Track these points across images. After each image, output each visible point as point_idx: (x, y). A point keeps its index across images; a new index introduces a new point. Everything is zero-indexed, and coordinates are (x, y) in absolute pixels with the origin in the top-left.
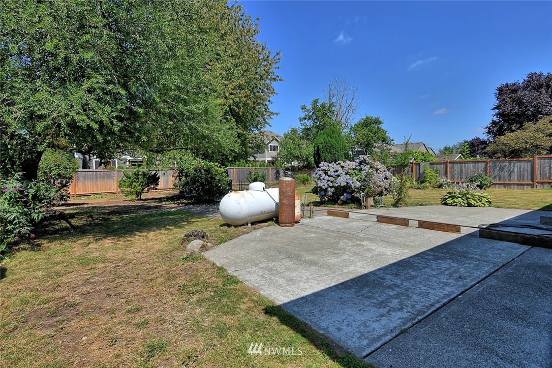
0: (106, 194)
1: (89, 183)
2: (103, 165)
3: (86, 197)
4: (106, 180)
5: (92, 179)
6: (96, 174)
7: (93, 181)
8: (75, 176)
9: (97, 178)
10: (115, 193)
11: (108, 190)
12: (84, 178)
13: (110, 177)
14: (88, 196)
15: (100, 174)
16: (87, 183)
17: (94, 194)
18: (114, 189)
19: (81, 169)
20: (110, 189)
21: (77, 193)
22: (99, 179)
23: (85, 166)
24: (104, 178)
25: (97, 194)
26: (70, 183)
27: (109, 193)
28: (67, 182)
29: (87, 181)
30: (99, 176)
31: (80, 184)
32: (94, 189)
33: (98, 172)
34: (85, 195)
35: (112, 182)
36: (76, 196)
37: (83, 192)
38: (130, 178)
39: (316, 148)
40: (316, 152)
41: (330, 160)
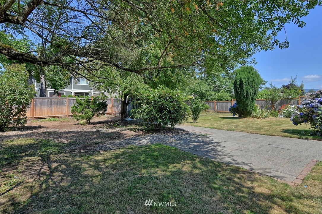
0: (58, 117)
1: (45, 109)
2: (56, 94)
3: (42, 120)
4: (59, 106)
5: (48, 105)
6: (51, 101)
7: (48, 107)
8: (32, 102)
9: (51, 104)
10: (65, 117)
11: (60, 114)
12: (41, 104)
13: (62, 104)
14: (43, 119)
15: (54, 102)
16: (43, 109)
17: (49, 118)
18: (65, 114)
19: (38, 97)
20: (62, 114)
21: (35, 117)
22: (53, 105)
23: (42, 93)
24: (57, 104)
25: (51, 117)
26: (27, 108)
27: (61, 117)
28: (24, 108)
29: (43, 107)
30: (53, 103)
31: (38, 109)
32: (49, 114)
33: (53, 100)
34: (41, 118)
35: (64, 108)
36: (33, 119)
37: (40, 115)
38: (82, 105)
39: (238, 83)
40: (238, 86)
41: (252, 92)
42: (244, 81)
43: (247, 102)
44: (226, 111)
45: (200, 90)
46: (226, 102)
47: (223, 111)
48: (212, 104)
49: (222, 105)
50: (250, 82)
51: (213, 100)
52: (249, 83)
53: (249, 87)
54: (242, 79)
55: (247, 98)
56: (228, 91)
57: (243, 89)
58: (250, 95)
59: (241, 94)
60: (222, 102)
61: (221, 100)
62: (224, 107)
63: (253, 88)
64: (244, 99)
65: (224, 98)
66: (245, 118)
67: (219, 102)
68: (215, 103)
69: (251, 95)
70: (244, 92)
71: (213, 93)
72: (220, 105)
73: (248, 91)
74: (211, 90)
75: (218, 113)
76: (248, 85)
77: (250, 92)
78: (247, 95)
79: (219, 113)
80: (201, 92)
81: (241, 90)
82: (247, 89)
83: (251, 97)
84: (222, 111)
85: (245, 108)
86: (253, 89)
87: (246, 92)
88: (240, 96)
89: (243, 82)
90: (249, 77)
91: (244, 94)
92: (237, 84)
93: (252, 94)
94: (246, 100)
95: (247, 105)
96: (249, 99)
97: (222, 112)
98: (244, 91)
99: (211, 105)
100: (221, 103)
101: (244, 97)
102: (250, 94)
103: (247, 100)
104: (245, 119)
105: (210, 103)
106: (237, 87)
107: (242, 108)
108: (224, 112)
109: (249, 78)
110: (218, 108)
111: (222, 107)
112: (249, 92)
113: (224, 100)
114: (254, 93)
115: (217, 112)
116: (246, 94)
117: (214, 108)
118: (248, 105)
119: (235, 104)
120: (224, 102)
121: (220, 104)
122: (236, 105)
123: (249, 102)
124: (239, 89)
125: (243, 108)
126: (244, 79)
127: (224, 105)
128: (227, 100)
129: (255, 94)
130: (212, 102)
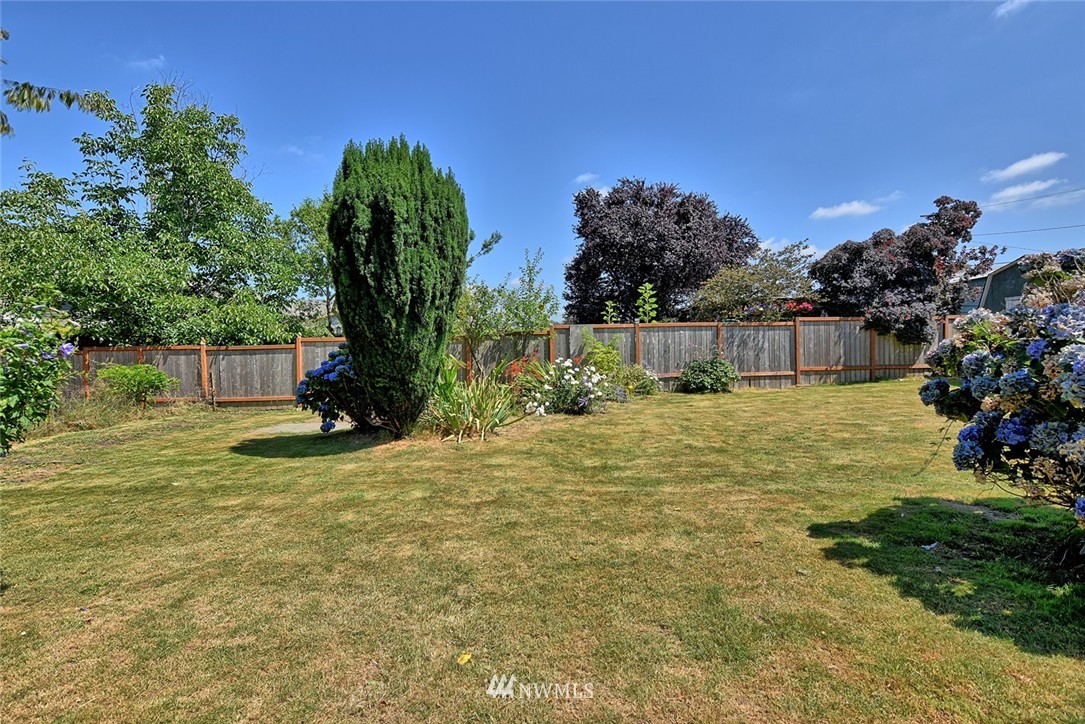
39: (363, 219)
40: (363, 240)
41: (439, 286)
42: (401, 209)
43: (415, 344)
44: (268, 394)
45: (106, 282)
46: (267, 352)
47: (249, 398)
48: (188, 364)
49: (244, 366)
50: (430, 222)
51: (189, 338)
52: (423, 227)
53: (426, 255)
54: (389, 197)
55: (415, 319)
56: (271, 297)
57: (393, 262)
58: (433, 302)
59: (380, 289)
60: (244, 352)
61: (240, 341)
62: (256, 378)
63: (445, 258)
64: (398, 325)
65: (251, 332)
66: (398, 437)
67: (227, 352)
68: (203, 354)
69: (437, 302)
70: (402, 281)
71: (194, 303)
72: (231, 368)
73: (421, 278)
74: (175, 288)
75: (220, 413)
76: (423, 238)
77: (433, 281)
78: (414, 302)
79: (230, 409)
80: (112, 295)
81: (383, 268)
82: (416, 261)
83: (433, 315)
84: (243, 398)
85: (404, 382)
86: (447, 265)
87: (412, 280)
88: (373, 306)
89: (392, 214)
90: (423, 193)
91: (400, 293)
92: (357, 229)
93: (442, 296)
94: (407, 333)
95: (413, 359)
96: (425, 326)
97: (248, 404)
98: (397, 276)
99: (183, 368)
100: (238, 358)
101: (398, 312)
102: (434, 293)
103: (414, 330)
104: (402, 445)
105: (172, 358)
106: (359, 245)
107: (381, 383)
108: (258, 403)
109: (425, 199)
110: (225, 384)
111: (246, 379)
112: (428, 283)
113: (252, 342)
114: (451, 294)
115: (219, 404)
116: (409, 295)
117: (200, 385)
118: (417, 362)
119: (333, 356)
120: (254, 352)
121: (231, 364)
122: (342, 363)
123: (420, 343)
124: (367, 261)
125: (393, 379)
126: (399, 200)
127: (256, 367)
128: (270, 343)
129: (453, 295)
130: (186, 352)
